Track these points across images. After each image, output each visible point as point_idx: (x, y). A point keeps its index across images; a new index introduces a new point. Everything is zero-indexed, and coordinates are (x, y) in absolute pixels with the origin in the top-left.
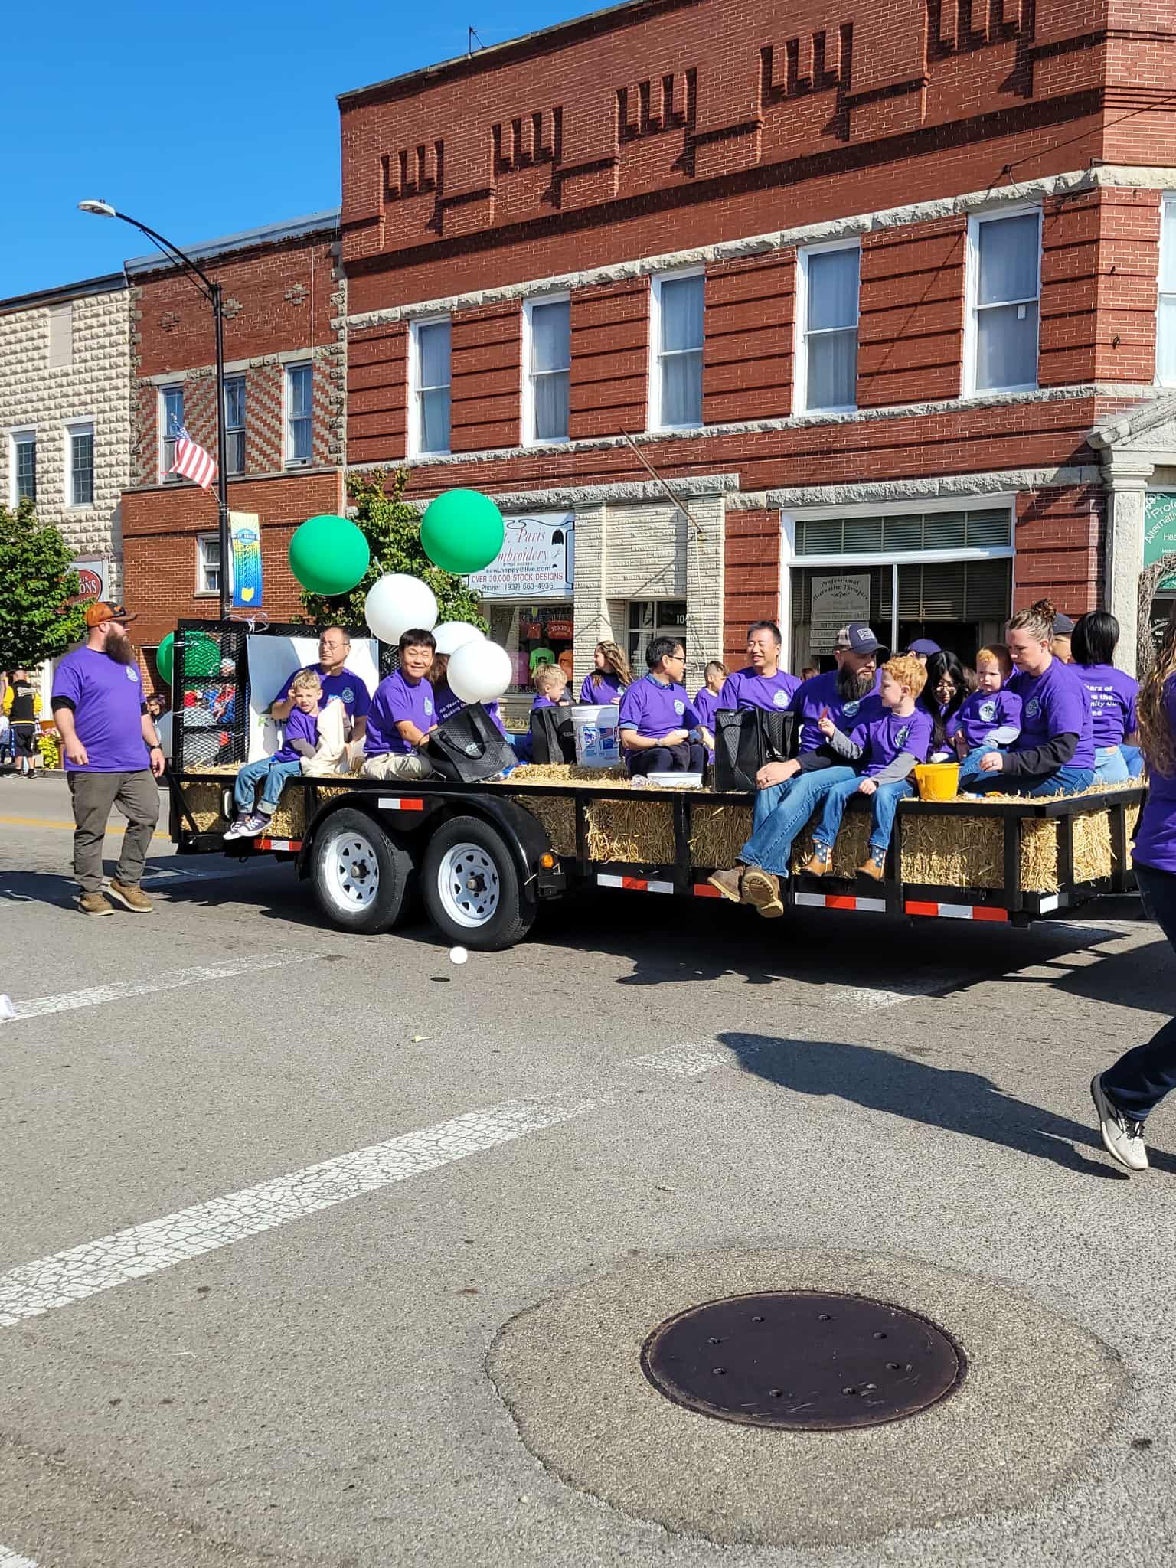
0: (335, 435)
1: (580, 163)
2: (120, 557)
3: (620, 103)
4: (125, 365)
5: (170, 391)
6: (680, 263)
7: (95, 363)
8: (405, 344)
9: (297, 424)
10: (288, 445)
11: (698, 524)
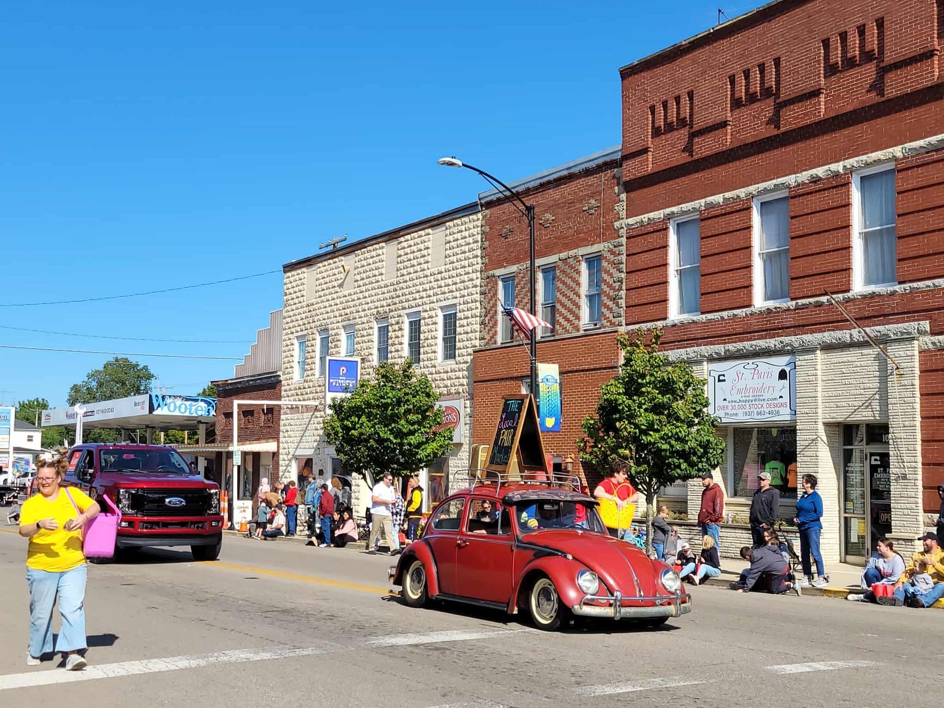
0: (617, 305)
1: (794, 96)
2: (472, 397)
3: (824, 49)
4: (478, 263)
5: (506, 280)
6: (875, 161)
7: (459, 263)
8: (666, 237)
9: (591, 298)
10: (585, 313)
11: (896, 362)
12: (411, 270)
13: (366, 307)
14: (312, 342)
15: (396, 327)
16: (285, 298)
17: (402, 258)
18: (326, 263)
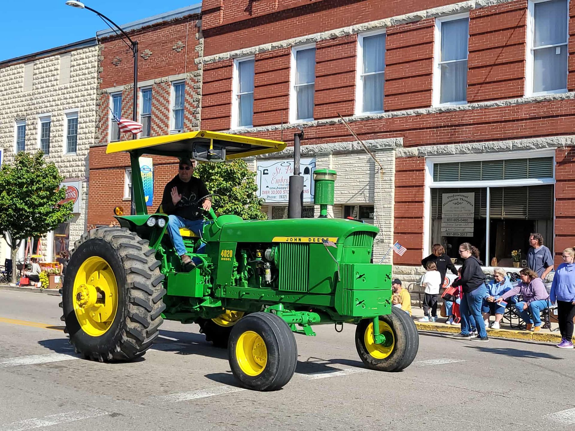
0: (195, 118)
2: (88, 180)
4: (94, 83)
5: (115, 96)
6: (373, 27)
7: (81, 82)
8: (231, 71)
9: (176, 112)
10: (172, 122)
11: (381, 164)
12: (44, 85)
13: (8, 111)
15: (32, 127)
17: (37, 76)
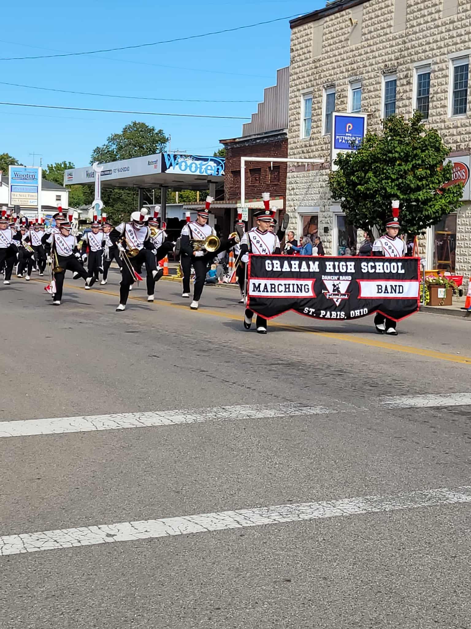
12: (422, 20)
13: (373, 61)
14: (318, 99)
15: (404, 81)
16: (292, 54)
17: (412, 8)
18: (333, 17)
